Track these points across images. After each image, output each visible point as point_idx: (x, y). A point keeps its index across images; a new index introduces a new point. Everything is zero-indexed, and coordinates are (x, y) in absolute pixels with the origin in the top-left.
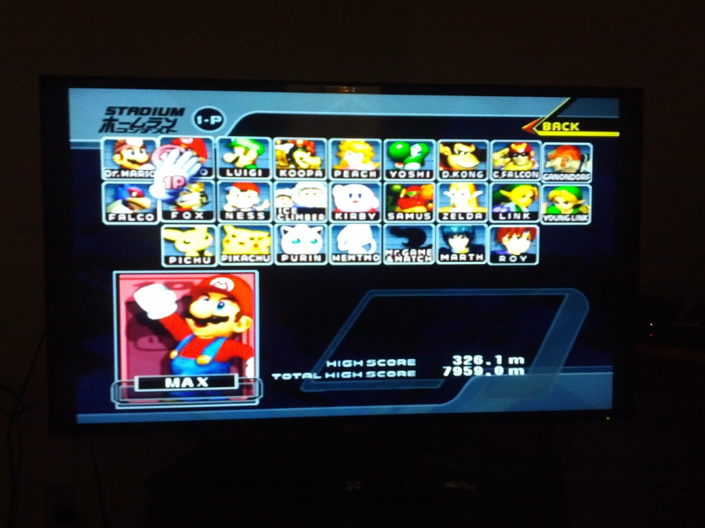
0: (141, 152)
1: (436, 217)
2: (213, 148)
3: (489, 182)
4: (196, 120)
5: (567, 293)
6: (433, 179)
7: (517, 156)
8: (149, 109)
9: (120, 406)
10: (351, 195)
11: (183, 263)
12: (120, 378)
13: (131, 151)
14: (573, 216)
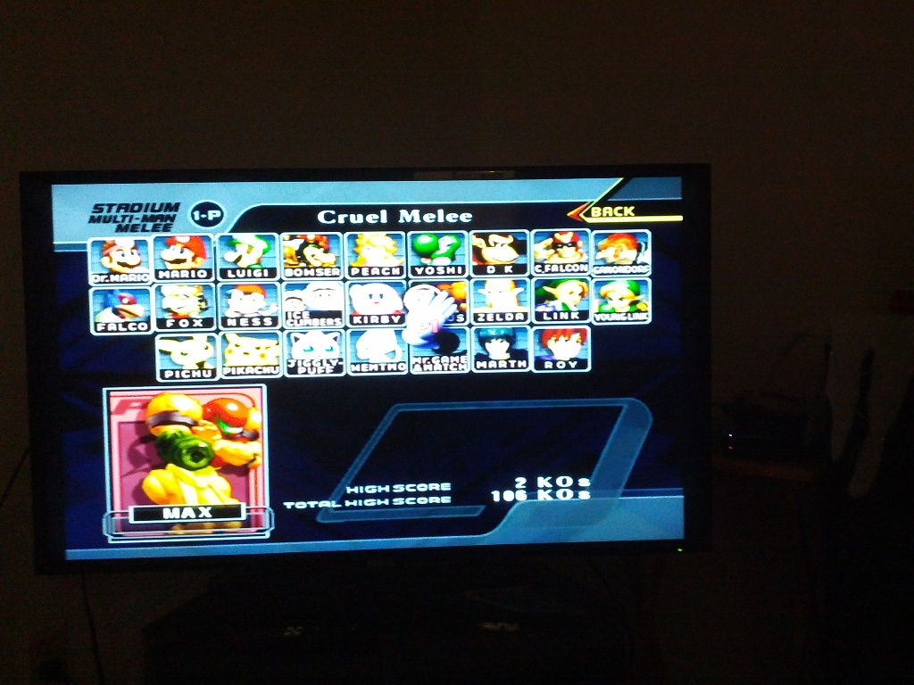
0: (132, 254)
1: (470, 319)
2: (213, 246)
3: (531, 277)
4: (193, 216)
5: (625, 403)
6: (466, 275)
7: (561, 247)
8: (140, 205)
9: (113, 540)
10: (371, 296)
11: (181, 378)
12: (112, 509)
13: (121, 252)
14: (629, 315)
